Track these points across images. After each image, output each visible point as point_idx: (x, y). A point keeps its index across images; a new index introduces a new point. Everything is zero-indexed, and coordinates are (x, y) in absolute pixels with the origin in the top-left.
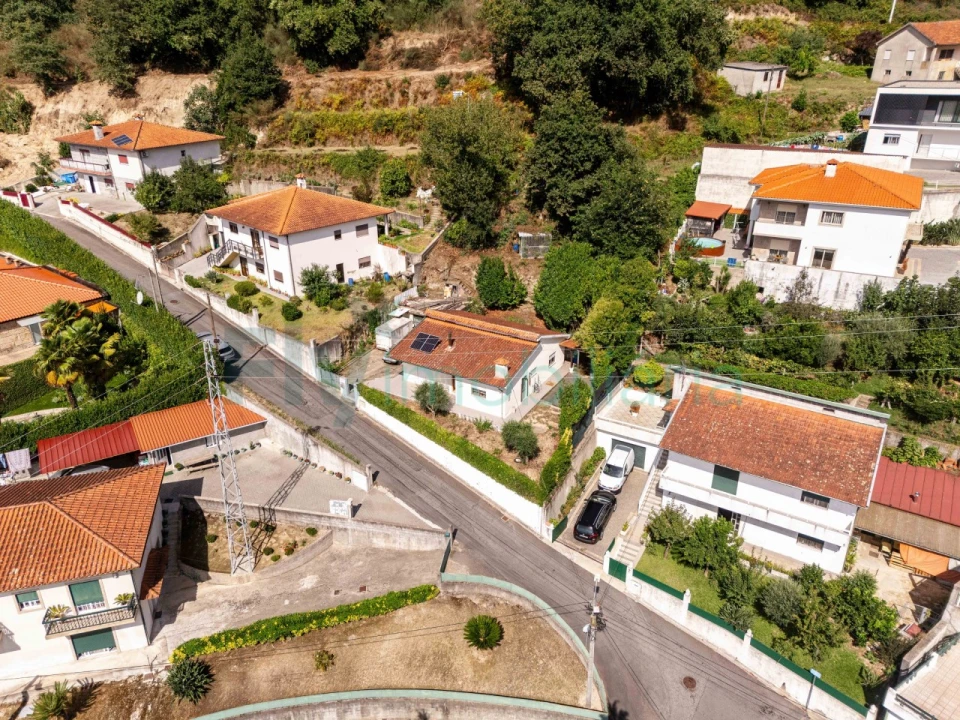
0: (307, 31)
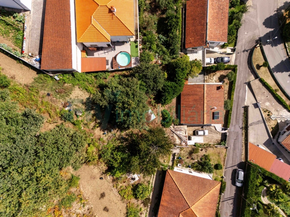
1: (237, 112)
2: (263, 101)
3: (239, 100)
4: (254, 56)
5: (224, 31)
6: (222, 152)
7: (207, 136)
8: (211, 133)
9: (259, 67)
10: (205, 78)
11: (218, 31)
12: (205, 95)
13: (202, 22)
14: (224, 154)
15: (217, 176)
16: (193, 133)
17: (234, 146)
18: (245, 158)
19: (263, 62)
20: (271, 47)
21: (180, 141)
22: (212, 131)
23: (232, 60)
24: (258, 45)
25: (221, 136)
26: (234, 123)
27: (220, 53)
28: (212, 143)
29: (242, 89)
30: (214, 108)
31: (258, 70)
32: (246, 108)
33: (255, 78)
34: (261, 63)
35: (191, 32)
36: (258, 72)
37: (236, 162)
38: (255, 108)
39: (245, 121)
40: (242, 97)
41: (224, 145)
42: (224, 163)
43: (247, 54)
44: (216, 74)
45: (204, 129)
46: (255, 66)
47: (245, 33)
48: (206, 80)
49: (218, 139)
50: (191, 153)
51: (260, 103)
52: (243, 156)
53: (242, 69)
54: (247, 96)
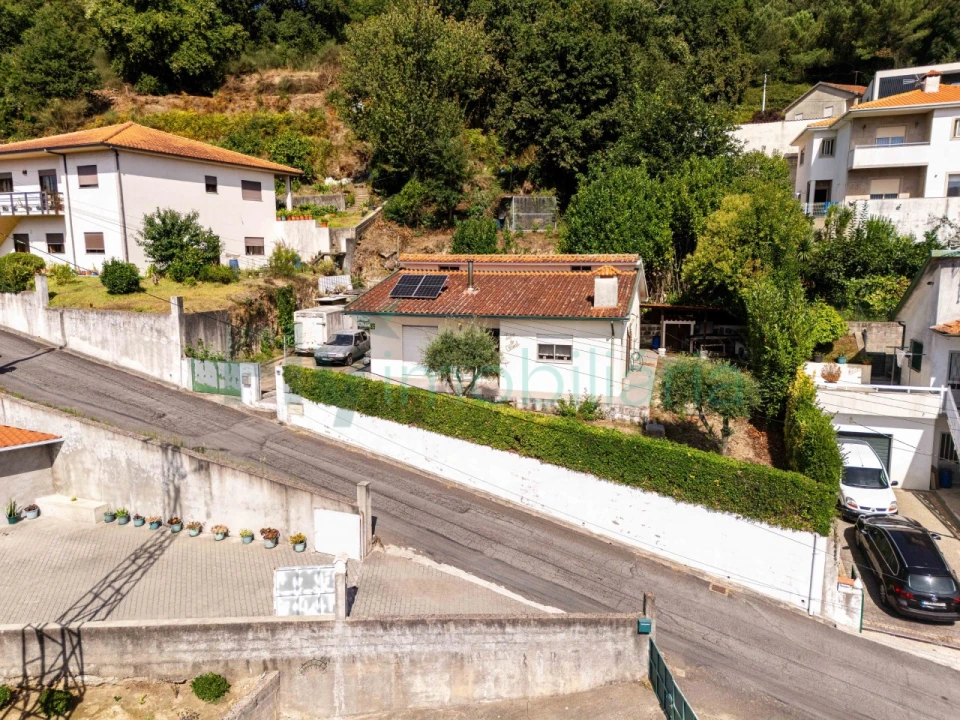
0: (142, 40)
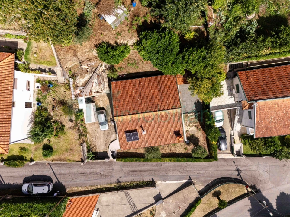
1: (144, 171)
2: (167, 207)
3: (163, 172)
4: (232, 185)
5: (274, 129)
6: (73, 154)
7: (98, 130)
8: (104, 136)
9: (217, 195)
10: (191, 114)
11: (274, 120)
12: (163, 112)
13: (288, 90)
14: (71, 157)
15: (32, 152)
16: (101, 107)
17: (90, 173)
18: (72, 192)
19: (225, 199)
20: (249, 209)
21: (81, 84)
22: (108, 136)
23: (223, 155)
24: (250, 190)
25: (102, 151)
26: (126, 169)
27: (232, 134)
28: (89, 138)
29: (180, 174)
30: (144, 131)
31: (212, 194)
32: (152, 184)
33: (199, 191)
34: (223, 197)
35: (267, 75)
36: (210, 194)
37: (64, 180)
38: (154, 197)
39: (131, 185)
40: (168, 175)
41: (88, 158)
42: (57, 161)
43: (235, 175)
44: (199, 130)
45: (110, 124)
46: (217, 189)
47: (266, 169)
48: (187, 116)
49: (97, 147)
50: (62, 103)
51: (163, 203)
52: (75, 189)
53: (212, 171)
54: (171, 183)
